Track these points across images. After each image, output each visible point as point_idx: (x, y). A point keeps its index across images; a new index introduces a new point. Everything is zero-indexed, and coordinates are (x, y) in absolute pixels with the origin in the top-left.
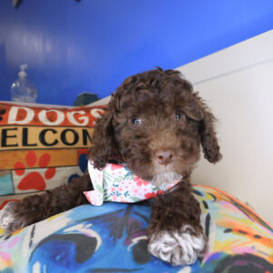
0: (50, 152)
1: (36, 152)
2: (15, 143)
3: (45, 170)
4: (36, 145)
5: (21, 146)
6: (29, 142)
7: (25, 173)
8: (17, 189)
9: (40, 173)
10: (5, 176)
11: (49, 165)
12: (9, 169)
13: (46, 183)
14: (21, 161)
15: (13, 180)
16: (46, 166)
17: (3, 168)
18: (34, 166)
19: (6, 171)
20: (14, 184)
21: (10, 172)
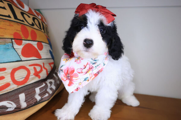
1: (26, 26)
3: (36, 43)
4: (23, 21)
5: (13, 18)
6: (18, 17)
7: (23, 44)
8: (22, 56)
9: (34, 45)
10: (7, 44)
11: (37, 40)
12: (10, 38)
13: (40, 54)
14: (18, 32)
15: (14, 49)
16: (36, 40)
17: (4, 36)
18: (28, 39)
19: (7, 39)
20: (18, 52)
21: (11, 41)
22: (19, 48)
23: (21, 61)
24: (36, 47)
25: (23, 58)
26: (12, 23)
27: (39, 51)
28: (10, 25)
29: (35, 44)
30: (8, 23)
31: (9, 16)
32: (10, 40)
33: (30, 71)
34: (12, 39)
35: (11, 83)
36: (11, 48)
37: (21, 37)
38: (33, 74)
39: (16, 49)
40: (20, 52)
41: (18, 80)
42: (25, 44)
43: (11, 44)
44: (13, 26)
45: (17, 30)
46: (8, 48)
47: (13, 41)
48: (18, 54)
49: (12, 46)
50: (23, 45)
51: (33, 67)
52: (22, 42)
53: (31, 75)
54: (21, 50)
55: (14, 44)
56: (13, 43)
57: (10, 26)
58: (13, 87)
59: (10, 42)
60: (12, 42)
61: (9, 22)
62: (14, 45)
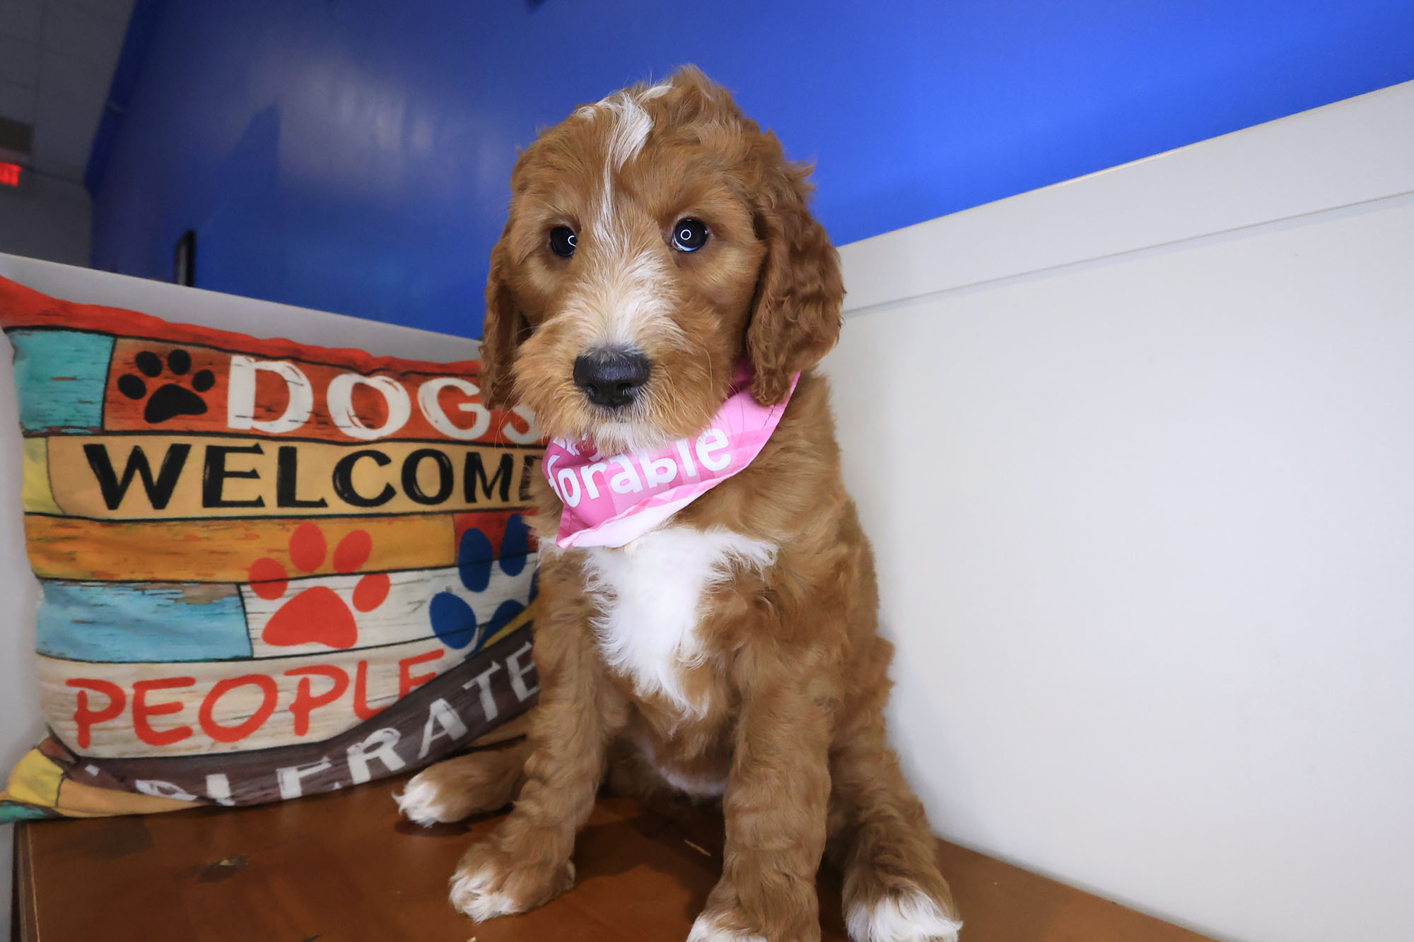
0: (370, 527)
1: (323, 525)
2: (253, 498)
4: (322, 503)
5: (271, 507)
6: (300, 495)
7: (287, 592)
8: (261, 641)
9: (337, 592)
10: (218, 601)
11: (367, 567)
12: (232, 580)
13: (358, 625)
14: (273, 556)
15: (245, 613)
16: (357, 571)
17: (212, 575)
18: (318, 571)
19: (220, 586)
20: (251, 626)
21: (236, 592)
22: (263, 609)
23: (251, 658)
24: (347, 598)
25: (262, 649)
26: (260, 527)
27: (357, 614)
28: (249, 537)
29: (345, 587)
30: (240, 530)
31: (259, 503)
32: (233, 589)
33: (281, 693)
34: (238, 585)
35: (196, 727)
36: (234, 611)
37: (283, 572)
38: (288, 707)
39: (249, 616)
40: (258, 626)
41: (221, 724)
42: (301, 591)
43: (237, 599)
44: (257, 537)
45: (270, 551)
46: (222, 613)
47: (244, 588)
48: (248, 634)
49: (239, 604)
50: (288, 596)
51: (298, 677)
52: (285, 586)
53: (277, 708)
54: (268, 617)
55: (250, 597)
56: (245, 595)
57: (244, 539)
58: (200, 744)
59: (231, 595)
60: (240, 594)
61: (246, 524)
62: (246, 601)
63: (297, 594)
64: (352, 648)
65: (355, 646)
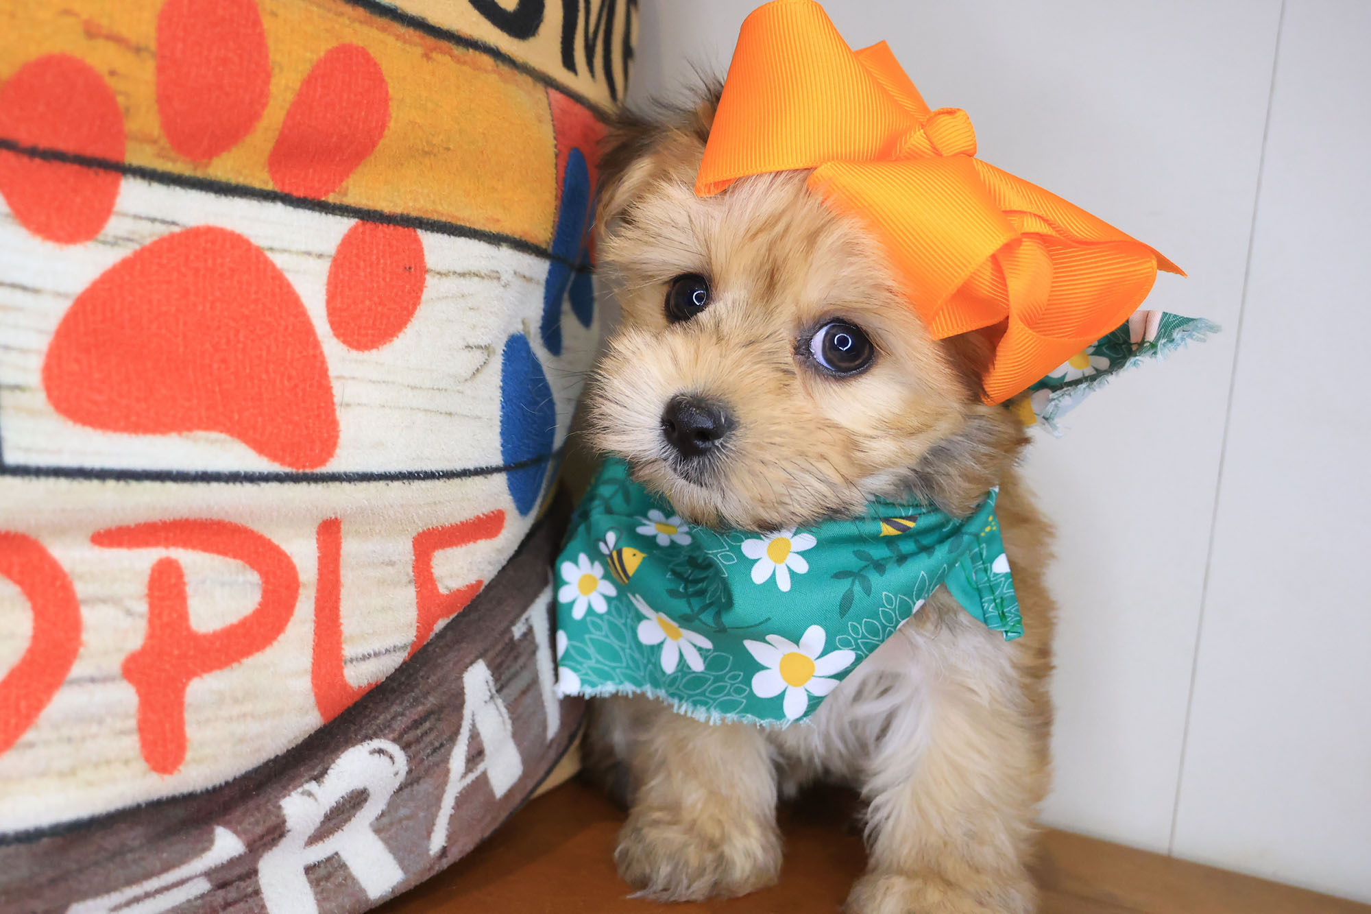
7: (114, 226)
8: (35, 399)
9: (279, 261)
13: (340, 391)
16: (336, 197)
22: (42, 279)
24: (309, 292)
25: (36, 433)
29: (302, 248)
33: (88, 615)
37: (119, 136)
38: (115, 664)
40: (21, 336)
42: (162, 230)
50: (115, 243)
51: (146, 558)
52: (110, 196)
53: (78, 669)
54: (57, 310)
63: (148, 242)
64: (319, 470)
65: (332, 467)
